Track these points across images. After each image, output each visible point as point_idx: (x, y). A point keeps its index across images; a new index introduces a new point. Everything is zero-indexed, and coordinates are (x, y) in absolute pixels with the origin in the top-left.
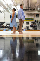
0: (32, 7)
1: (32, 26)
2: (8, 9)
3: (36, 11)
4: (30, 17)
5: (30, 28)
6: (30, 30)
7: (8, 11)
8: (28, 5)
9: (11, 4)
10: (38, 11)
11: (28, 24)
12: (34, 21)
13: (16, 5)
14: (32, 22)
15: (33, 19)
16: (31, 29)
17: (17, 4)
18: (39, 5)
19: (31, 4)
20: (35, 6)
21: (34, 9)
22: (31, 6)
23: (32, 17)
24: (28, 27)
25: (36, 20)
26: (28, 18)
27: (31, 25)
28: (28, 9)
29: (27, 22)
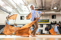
0: (47, 6)
2: (18, 10)
3: (52, 11)
4: (44, 18)
5: (44, 32)
6: (44, 34)
8: (42, 4)
9: (21, 4)
10: (55, 11)
11: (42, 27)
12: (49, 23)
14: (47, 24)
15: (48, 21)
16: (46, 33)
17: (28, 3)
18: (56, 4)
19: (45, 3)
20: (51, 5)
21: (50, 9)
22: (45, 5)
23: (47, 19)
24: (42, 31)
26: (42, 20)
27: (46, 28)
28: (41, 8)
29: (40, 25)
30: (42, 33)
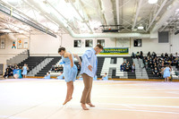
0: (126, 22)
1: (123, 68)
2: (70, 29)
3: (134, 32)
4: (119, 46)
5: (120, 73)
6: (118, 78)
7: (69, 33)
8: (115, 19)
9: (76, 19)
11: (115, 62)
12: (129, 55)
13: (86, 19)
14: (124, 58)
15: (127, 51)
17: (89, 17)
19: (122, 17)
21: (130, 28)
22: (121, 21)
23: (125, 47)
24: (114, 71)
25: (135, 53)
26: (115, 49)
28: (114, 28)
29: (112, 58)
30: (113, 76)
